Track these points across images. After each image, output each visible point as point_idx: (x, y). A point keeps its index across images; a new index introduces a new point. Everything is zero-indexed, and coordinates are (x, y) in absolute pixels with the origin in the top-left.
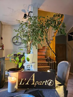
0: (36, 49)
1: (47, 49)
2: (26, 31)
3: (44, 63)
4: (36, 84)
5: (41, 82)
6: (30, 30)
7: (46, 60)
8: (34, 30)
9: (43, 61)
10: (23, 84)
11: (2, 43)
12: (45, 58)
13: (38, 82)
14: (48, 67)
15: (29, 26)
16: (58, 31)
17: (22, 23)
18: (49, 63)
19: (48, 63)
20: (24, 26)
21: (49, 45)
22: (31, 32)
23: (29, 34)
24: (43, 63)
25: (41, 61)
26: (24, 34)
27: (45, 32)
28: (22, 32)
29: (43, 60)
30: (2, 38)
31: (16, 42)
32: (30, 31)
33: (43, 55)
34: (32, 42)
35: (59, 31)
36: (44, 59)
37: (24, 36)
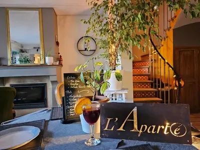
0: (130, 58)
1: (152, 60)
2: (105, 20)
3: (147, 92)
4: (141, 131)
5: (154, 126)
6: (114, 17)
7: (152, 84)
8: (123, 16)
9: (143, 87)
10: (112, 129)
11: (59, 53)
12: (149, 81)
13: (145, 126)
14: (157, 99)
15: (112, 8)
16: (185, 12)
17: (96, 4)
18: (159, 91)
19: (156, 92)
20: (102, 9)
21: (157, 51)
22: (118, 22)
23: (114, 28)
24: (143, 92)
25: (139, 87)
26: (101, 28)
27: (149, 17)
28: (96, 23)
29: (145, 85)
30: (57, 43)
31: (86, 49)
32: (114, 20)
33: (143, 75)
34: (120, 45)
35: (187, 11)
36: (147, 83)
37: (102, 33)
